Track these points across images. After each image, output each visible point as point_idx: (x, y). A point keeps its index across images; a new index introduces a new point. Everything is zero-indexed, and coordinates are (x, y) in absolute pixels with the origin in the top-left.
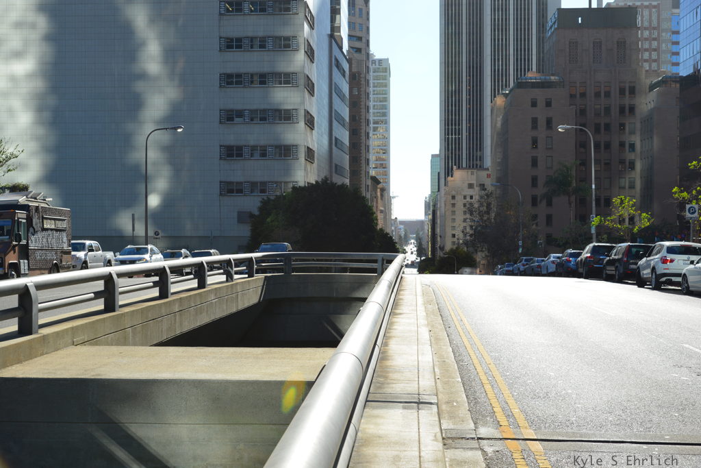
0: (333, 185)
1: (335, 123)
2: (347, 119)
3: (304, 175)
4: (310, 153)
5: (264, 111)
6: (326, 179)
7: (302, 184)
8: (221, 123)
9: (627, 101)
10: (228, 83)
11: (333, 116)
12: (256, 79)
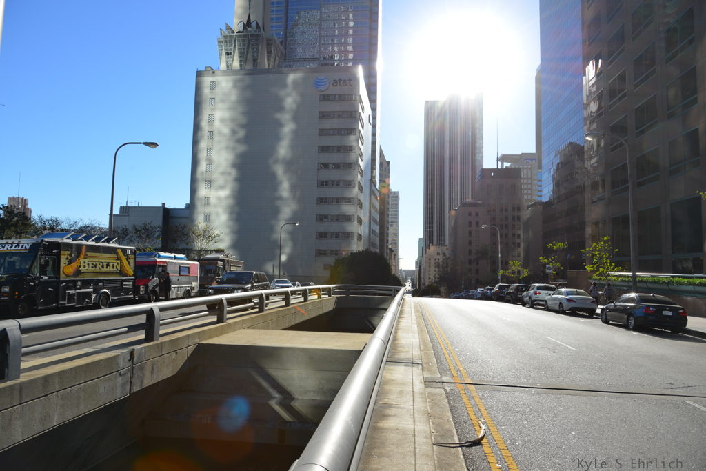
0: (371, 252)
1: (372, 222)
2: (378, 220)
3: (357, 247)
4: (360, 237)
5: (338, 216)
6: (367, 250)
7: (355, 251)
8: (317, 221)
9: (516, 213)
10: (321, 202)
11: (371, 219)
12: (335, 200)
